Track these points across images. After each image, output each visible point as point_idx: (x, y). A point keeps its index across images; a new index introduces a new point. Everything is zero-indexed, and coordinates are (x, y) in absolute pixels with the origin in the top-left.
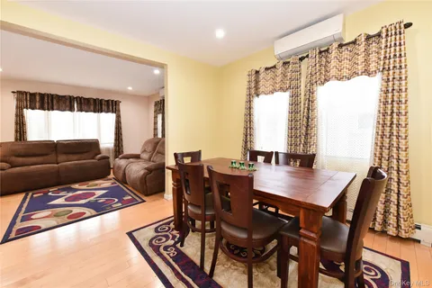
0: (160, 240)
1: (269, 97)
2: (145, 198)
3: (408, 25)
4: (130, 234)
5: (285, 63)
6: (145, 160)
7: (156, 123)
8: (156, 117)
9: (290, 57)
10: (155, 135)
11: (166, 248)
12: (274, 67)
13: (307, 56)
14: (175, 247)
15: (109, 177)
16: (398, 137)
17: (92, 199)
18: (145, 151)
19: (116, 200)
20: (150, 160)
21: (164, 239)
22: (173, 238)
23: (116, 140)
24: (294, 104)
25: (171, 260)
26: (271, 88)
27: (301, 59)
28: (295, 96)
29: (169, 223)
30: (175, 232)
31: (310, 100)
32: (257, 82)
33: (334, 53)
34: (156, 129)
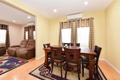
0: (43, 73)
1: (66, 29)
2: (28, 61)
3: (93, 18)
4: (30, 74)
5: (69, 22)
6: (23, 47)
7: (25, 34)
8: (25, 32)
9: (71, 20)
10: (25, 38)
11: (47, 75)
12: (67, 22)
13: (75, 21)
14: (50, 73)
15: (6, 55)
16: (93, 40)
17: (2, 64)
18: (22, 44)
19: (16, 63)
20: (25, 47)
21: (44, 72)
22: (47, 71)
23: (6, 40)
24: (72, 32)
25: (51, 78)
26: (66, 27)
27: (74, 21)
28: (72, 30)
29: (42, 67)
30: (46, 69)
31: (76, 31)
32: (62, 25)
33: (80, 21)
34: (25, 36)
